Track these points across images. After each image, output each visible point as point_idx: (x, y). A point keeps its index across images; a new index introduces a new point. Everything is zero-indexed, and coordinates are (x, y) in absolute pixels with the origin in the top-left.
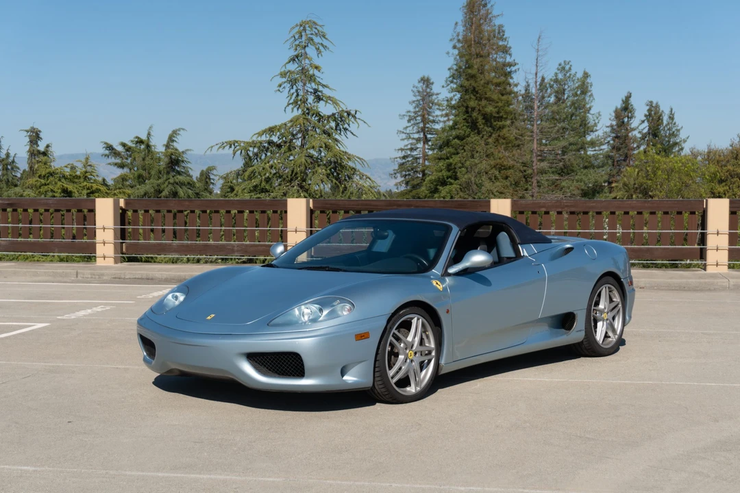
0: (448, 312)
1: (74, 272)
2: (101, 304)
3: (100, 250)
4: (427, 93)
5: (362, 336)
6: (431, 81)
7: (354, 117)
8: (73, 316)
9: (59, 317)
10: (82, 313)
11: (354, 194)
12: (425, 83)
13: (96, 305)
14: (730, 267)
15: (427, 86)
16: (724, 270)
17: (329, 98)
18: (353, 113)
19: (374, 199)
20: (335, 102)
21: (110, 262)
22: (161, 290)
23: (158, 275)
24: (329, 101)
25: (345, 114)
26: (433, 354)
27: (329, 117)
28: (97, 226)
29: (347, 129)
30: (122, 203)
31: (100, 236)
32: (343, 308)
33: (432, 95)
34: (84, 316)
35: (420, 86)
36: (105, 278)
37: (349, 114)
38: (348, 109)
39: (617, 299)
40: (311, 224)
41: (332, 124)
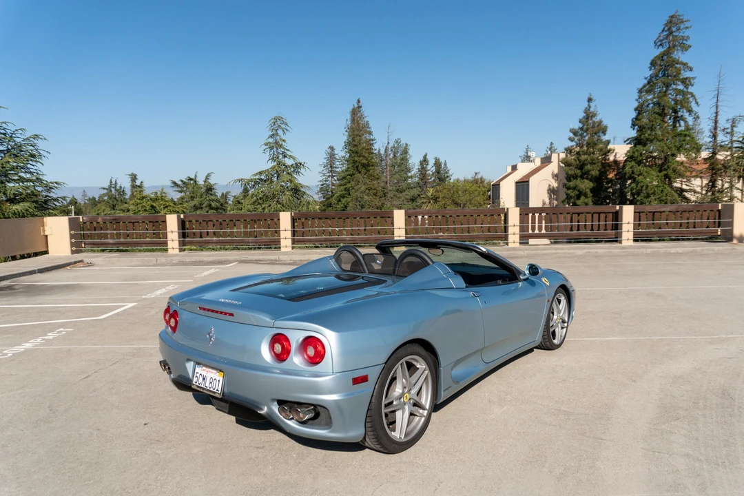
1: (155, 259)
2: (172, 283)
3: (170, 244)
4: (332, 154)
6: (335, 148)
7: (303, 165)
8: (153, 295)
9: (143, 297)
10: (159, 292)
12: (331, 149)
13: (168, 284)
14: (520, 243)
15: (332, 151)
16: (517, 245)
17: (291, 156)
18: (302, 163)
20: (294, 159)
21: (177, 251)
22: (208, 270)
23: (206, 259)
24: (290, 158)
27: (290, 166)
28: (168, 231)
29: (300, 172)
30: (182, 216)
31: (170, 236)
33: (335, 155)
34: (161, 294)
35: (329, 150)
36: (174, 262)
37: (300, 164)
40: (293, 226)
41: (292, 170)
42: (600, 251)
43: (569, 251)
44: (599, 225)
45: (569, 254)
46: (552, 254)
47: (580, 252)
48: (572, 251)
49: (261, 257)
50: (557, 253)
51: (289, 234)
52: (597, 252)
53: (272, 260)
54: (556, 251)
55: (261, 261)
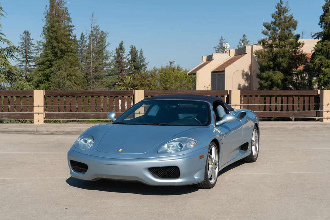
0: (222, 144)
4: (28, 39)
5: (201, 157)
6: (29, 33)
7: (17, 49)
11: (19, 88)
12: (27, 34)
15: (27, 36)
17: (5, 40)
18: (17, 47)
19: (30, 90)
20: (8, 42)
24: (5, 42)
25: (13, 48)
26: (217, 164)
27: (5, 49)
29: (13, 56)
32: (190, 143)
33: (30, 40)
35: (24, 35)
37: (14, 48)
38: (14, 46)
39: (257, 136)
40: (45, 103)
41: (6, 53)
42: (307, 126)
43: (282, 126)
44: (304, 105)
45: (282, 128)
46: (268, 128)
47: (291, 127)
48: (285, 126)
49: (20, 129)
50: (272, 128)
51: (41, 110)
52: (304, 127)
53: (30, 131)
54: (271, 126)
55: (20, 132)
